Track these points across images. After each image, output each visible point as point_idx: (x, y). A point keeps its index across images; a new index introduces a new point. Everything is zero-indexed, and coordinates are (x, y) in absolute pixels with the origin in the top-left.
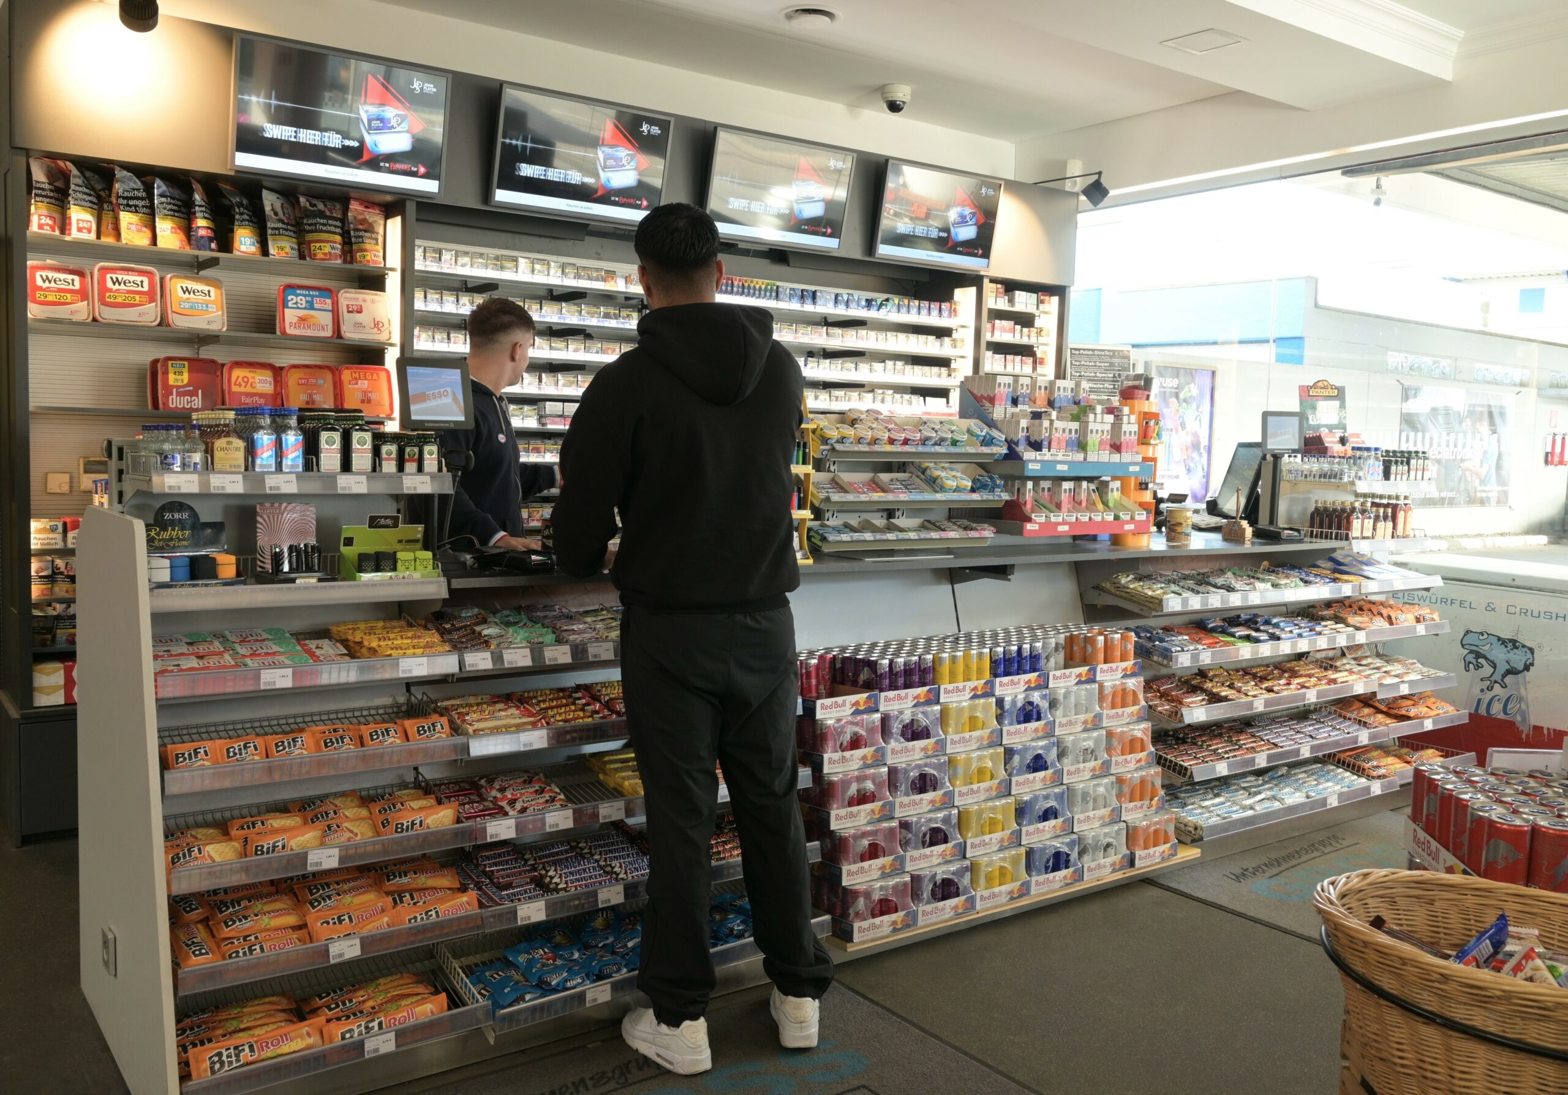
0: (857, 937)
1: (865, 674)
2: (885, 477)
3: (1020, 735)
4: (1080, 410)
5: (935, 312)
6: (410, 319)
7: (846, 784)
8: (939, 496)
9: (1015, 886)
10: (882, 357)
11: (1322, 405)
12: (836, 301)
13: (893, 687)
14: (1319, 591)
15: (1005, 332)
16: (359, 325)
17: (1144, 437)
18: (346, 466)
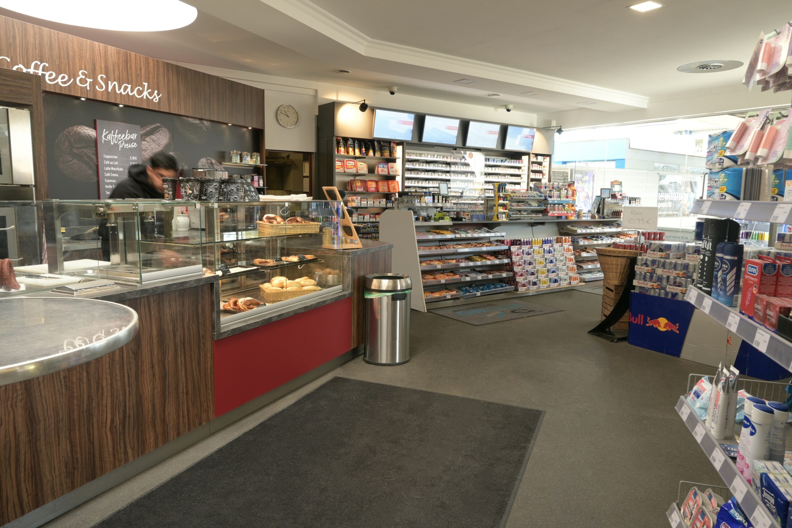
0: (519, 290)
1: (518, 242)
2: (520, 204)
3: (548, 256)
4: (559, 189)
5: (518, 163)
6: (405, 170)
7: (517, 262)
8: (531, 208)
9: (547, 285)
10: (505, 175)
11: (616, 186)
12: (494, 161)
13: (524, 245)
14: (614, 230)
15: (536, 167)
16: (393, 171)
17: (573, 195)
18: (438, 202)
